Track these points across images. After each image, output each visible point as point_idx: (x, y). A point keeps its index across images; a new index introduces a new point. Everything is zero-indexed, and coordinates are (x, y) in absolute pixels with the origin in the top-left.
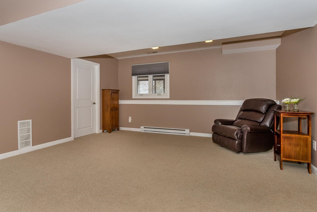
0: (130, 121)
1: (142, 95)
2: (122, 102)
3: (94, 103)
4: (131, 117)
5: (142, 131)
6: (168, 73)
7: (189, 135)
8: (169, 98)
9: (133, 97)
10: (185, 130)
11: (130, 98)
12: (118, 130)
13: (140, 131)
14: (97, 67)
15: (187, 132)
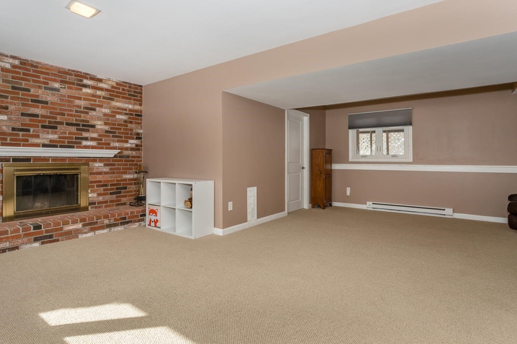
0: (348, 193)
1: (365, 156)
2: (336, 167)
3: (303, 168)
4: (349, 188)
5: (368, 209)
6: (410, 124)
7: (452, 217)
8: (412, 161)
9: (350, 160)
10: (444, 210)
11: (346, 161)
12: (331, 205)
13: (366, 209)
14: (306, 119)
15: (448, 212)
